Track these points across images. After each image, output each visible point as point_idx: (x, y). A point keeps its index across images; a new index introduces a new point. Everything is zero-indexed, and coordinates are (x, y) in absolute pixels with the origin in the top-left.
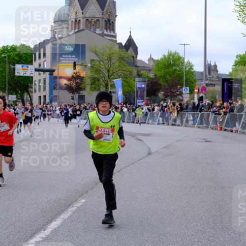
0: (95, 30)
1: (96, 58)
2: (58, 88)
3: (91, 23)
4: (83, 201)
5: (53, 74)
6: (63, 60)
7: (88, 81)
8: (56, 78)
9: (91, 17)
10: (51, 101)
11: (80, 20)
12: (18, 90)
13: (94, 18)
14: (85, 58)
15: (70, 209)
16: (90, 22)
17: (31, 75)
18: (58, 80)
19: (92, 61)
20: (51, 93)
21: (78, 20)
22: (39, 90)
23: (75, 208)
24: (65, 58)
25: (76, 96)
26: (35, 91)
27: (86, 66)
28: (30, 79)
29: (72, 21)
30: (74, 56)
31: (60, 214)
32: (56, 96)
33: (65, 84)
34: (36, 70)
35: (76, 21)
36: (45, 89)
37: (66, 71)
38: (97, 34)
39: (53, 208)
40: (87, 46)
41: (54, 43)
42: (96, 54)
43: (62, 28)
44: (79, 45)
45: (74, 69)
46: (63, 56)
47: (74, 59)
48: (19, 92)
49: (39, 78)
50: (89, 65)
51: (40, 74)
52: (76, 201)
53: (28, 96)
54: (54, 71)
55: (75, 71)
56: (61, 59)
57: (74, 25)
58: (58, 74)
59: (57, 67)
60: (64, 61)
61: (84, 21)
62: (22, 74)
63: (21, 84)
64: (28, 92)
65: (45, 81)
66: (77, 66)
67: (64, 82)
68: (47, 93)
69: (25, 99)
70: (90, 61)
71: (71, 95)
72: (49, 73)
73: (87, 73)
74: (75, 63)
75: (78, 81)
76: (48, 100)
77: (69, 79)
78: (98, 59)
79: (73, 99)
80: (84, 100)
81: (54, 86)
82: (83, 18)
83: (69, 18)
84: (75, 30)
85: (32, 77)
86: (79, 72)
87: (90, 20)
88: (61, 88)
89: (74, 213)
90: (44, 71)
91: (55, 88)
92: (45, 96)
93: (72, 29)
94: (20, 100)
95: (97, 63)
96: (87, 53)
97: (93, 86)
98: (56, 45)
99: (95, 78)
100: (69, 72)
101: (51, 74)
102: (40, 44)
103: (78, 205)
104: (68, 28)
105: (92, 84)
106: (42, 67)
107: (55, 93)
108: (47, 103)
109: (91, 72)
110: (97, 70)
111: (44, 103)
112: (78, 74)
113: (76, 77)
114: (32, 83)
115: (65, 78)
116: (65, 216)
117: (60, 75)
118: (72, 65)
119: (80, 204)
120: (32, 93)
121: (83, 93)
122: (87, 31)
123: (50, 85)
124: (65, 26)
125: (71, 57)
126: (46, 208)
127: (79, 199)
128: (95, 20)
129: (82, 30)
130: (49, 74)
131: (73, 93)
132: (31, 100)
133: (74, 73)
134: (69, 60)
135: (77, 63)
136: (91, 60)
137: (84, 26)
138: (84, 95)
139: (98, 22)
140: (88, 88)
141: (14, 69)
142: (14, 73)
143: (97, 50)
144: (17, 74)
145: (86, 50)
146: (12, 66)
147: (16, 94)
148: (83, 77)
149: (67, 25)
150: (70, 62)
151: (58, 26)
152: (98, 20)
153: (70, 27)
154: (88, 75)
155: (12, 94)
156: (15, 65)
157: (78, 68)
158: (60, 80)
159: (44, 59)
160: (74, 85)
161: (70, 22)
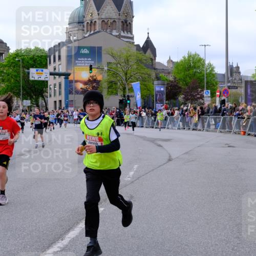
0: (111, 31)
1: (113, 61)
2: (74, 92)
3: (107, 25)
4: (102, 209)
5: (68, 78)
6: (79, 63)
7: (105, 85)
8: (71, 82)
9: (107, 19)
10: (67, 106)
11: (95, 22)
12: (32, 94)
13: (111, 19)
14: (101, 61)
16: (107, 24)
17: (46, 79)
18: (74, 84)
19: (109, 63)
20: (67, 97)
21: (93, 21)
22: (55, 95)
24: (81, 61)
26: (50, 96)
27: (102, 69)
28: (44, 84)
29: (88, 23)
30: (90, 59)
31: (78, 223)
32: (72, 101)
33: (81, 88)
34: (51, 74)
35: (91, 22)
36: (60, 94)
37: (82, 74)
38: (114, 36)
40: (103, 49)
41: (69, 45)
42: (113, 57)
43: (78, 30)
44: (95, 47)
45: (90, 73)
46: (79, 59)
48: (34, 97)
49: (55, 82)
50: (106, 68)
51: (55, 78)
53: (43, 101)
54: (69, 75)
55: (92, 75)
56: (77, 62)
57: (89, 27)
58: (74, 78)
59: (73, 71)
60: (80, 65)
61: (100, 22)
62: (36, 78)
63: (35, 89)
64: (43, 97)
65: (60, 85)
66: (93, 70)
67: (80, 86)
68: (63, 98)
69: (40, 104)
70: (106, 64)
72: (64, 77)
73: (103, 76)
74: (91, 66)
75: (94, 84)
76: (63, 105)
77: (85, 83)
78: (115, 62)
81: (70, 91)
82: (99, 19)
83: (85, 19)
84: (90, 32)
85: (47, 82)
86: (95, 76)
87: (106, 21)
88: (77, 92)
90: (60, 75)
91: (71, 92)
92: (60, 101)
94: (35, 105)
95: (114, 66)
96: (103, 56)
97: (110, 90)
98: (71, 47)
99: (111, 82)
100: (85, 75)
102: (54, 46)
104: (83, 30)
105: (109, 88)
106: (57, 71)
107: (71, 97)
108: (62, 108)
109: (108, 75)
110: (114, 74)
111: (60, 108)
112: (95, 78)
113: (93, 81)
114: (47, 87)
115: (81, 82)
117: (76, 79)
118: (89, 68)
120: (47, 98)
122: (103, 33)
123: (65, 89)
124: (81, 28)
125: (87, 61)
126: (64, 217)
129: (99, 32)
132: (46, 104)
133: (91, 76)
134: (85, 63)
135: (93, 67)
137: (100, 28)
139: (114, 23)
140: (105, 92)
141: (29, 73)
142: (29, 77)
143: (114, 52)
144: (31, 79)
145: (103, 52)
146: (26, 70)
147: (31, 99)
148: (100, 81)
149: (82, 26)
150: (87, 64)
151: (73, 28)
152: (114, 21)
153: (85, 29)
154: (105, 78)
155: (27, 99)
156: (29, 69)
157: (95, 71)
158: (76, 83)
159: (60, 63)
160: (90, 89)
161: (85, 24)
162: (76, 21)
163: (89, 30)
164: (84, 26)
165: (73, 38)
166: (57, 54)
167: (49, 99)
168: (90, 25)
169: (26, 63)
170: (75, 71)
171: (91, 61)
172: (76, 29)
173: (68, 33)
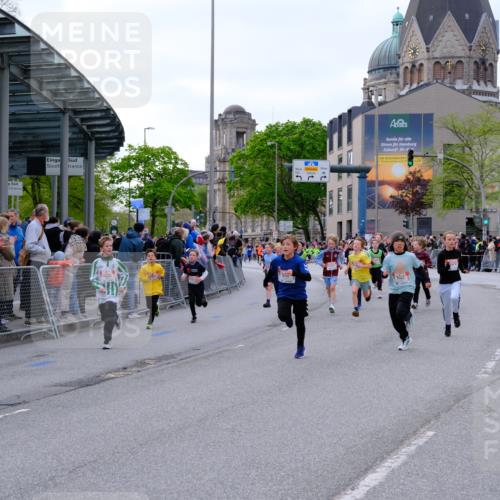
0: (453, 83)
1: (455, 140)
2: (376, 204)
3: (446, 70)
4: (430, 433)
5: (366, 177)
6: (386, 147)
7: (438, 189)
8: (372, 184)
9: (445, 58)
10: (362, 232)
11: (421, 65)
12: (296, 210)
13: (453, 57)
14: (432, 142)
15: (404, 450)
16: (444, 68)
17: (324, 180)
18: (376, 188)
19: (447, 146)
20: (362, 214)
21: (417, 65)
22: (339, 210)
23: (413, 448)
24: (392, 142)
25: (413, 219)
26: (331, 211)
27: (434, 158)
28: (320, 188)
29: (407, 68)
30: (410, 139)
31: (383, 459)
32: (373, 221)
33: (391, 197)
34: (333, 170)
35: (414, 66)
36: (349, 207)
37: (394, 168)
38: (458, 91)
39: (370, 445)
40: (435, 118)
41: (369, 113)
42: (456, 133)
43: (385, 83)
44: (419, 115)
45: (410, 166)
46: (388, 139)
47: (408, 144)
48: (300, 215)
49: (339, 184)
50: (441, 156)
51: (340, 177)
52: (415, 433)
53: (317, 222)
54: (368, 170)
55: (412, 169)
56: (383, 144)
57: (409, 75)
58: (377, 177)
59: (375, 163)
60: (389, 150)
61: (431, 66)
62: (305, 179)
63: (302, 199)
64: (316, 214)
65: (350, 191)
66: (415, 159)
67: (389, 192)
68: (354, 216)
69: (310, 227)
70: (442, 147)
71: (403, 217)
72: (357, 175)
73: (435, 172)
74: (411, 153)
75: (418, 188)
76: (355, 230)
77: (399, 186)
78: (459, 142)
79: (407, 226)
80: (430, 227)
81: (368, 202)
82: (428, 59)
83: (401, 61)
84: (411, 85)
85: (325, 185)
86: (419, 171)
87: (443, 62)
88: (383, 204)
89: (411, 457)
90: (349, 171)
91: (370, 205)
92: (350, 222)
93: (405, 84)
94: (301, 231)
95: (458, 151)
96: (436, 131)
97: (449, 198)
98: (373, 117)
99: (451, 183)
100: (399, 170)
101: (363, 177)
102: (340, 117)
103: (421, 441)
104: (397, 83)
105: (446, 195)
106: (344, 163)
107: (371, 214)
108: (354, 235)
109: (445, 170)
110: (457, 166)
111: (349, 236)
112: (418, 175)
113: (415, 182)
114: (325, 196)
115: (390, 184)
116: (393, 463)
117: (380, 179)
118: (406, 156)
119: (425, 440)
120: (325, 215)
121: (428, 213)
122: (436, 88)
123: (359, 199)
124: (392, 78)
125: (404, 142)
126: (355, 446)
127: (422, 430)
128: (454, 61)
129: (427, 85)
130: (359, 177)
131: (408, 214)
132: (322, 228)
133: (411, 173)
134: (399, 147)
135: (415, 153)
136: (444, 145)
137: (431, 76)
138: (431, 218)
139: (459, 66)
140: (438, 202)
141: (290, 169)
142: (290, 177)
143: (458, 123)
144: (295, 179)
145: (435, 124)
146: (286, 164)
147: (293, 219)
148: (429, 181)
149: (395, 76)
150: (401, 149)
151: (377, 79)
152: (460, 62)
153: (401, 80)
154: (438, 176)
155: (286, 219)
156: (291, 162)
157: (418, 163)
158: (380, 187)
159: (350, 148)
160: (408, 198)
161: (401, 70)
162: (383, 66)
163: (408, 81)
164: (398, 74)
165: (376, 98)
166: (345, 130)
167: (328, 218)
168: (412, 72)
169: (284, 152)
170: (380, 163)
171: (411, 142)
172: (383, 80)
173: (366, 89)
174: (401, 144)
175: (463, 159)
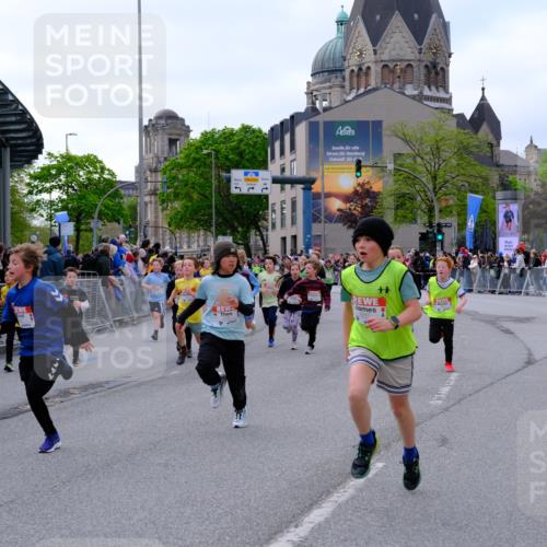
0: (402, 88)
1: (406, 150)
2: (322, 218)
3: (394, 73)
4: (380, 465)
5: (311, 189)
6: (333, 156)
7: (388, 202)
8: (317, 196)
9: (394, 61)
10: (307, 248)
11: (369, 68)
12: (236, 224)
13: (401, 60)
14: (381, 151)
15: (351, 483)
16: (393, 71)
17: (265, 192)
18: (322, 200)
19: (397, 156)
20: (307, 230)
21: (364, 68)
22: (283, 225)
23: (362, 481)
24: (338, 151)
26: (274, 226)
27: (383, 168)
28: (262, 200)
29: (352, 71)
30: (357, 148)
31: (329, 493)
32: (319, 236)
33: (339, 210)
34: (275, 181)
35: (360, 69)
36: (294, 222)
37: (341, 179)
38: (409, 96)
39: (315, 478)
40: (384, 125)
41: (312, 120)
42: (407, 141)
43: (330, 87)
44: (368, 122)
45: (358, 177)
46: (334, 148)
47: (356, 153)
48: (240, 229)
49: (282, 196)
50: (391, 166)
51: (282, 189)
53: (259, 238)
54: (313, 181)
55: (361, 180)
56: (329, 154)
57: (355, 79)
58: (323, 189)
59: (321, 174)
60: (335, 159)
61: (379, 70)
62: (245, 191)
63: (242, 213)
64: (258, 228)
65: (294, 203)
66: (363, 170)
67: (336, 205)
68: (299, 230)
69: (252, 243)
70: (392, 157)
72: (302, 186)
73: (385, 183)
74: (359, 163)
75: (367, 200)
76: (301, 246)
77: (347, 199)
78: (411, 151)
81: (314, 215)
82: (376, 62)
83: (346, 64)
84: (358, 89)
85: (266, 197)
86: (368, 182)
87: (391, 65)
88: (330, 218)
89: (359, 490)
90: (293, 182)
91: (316, 219)
92: (294, 237)
93: (352, 89)
95: (409, 161)
96: (385, 139)
97: (400, 212)
98: (317, 123)
99: (403, 195)
100: (346, 181)
101: (307, 189)
102: (282, 123)
104: (343, 87)
105: (397, 208)
106: (287, 174)
107: (317, 229)
108: (299, 252)
109: (396, 181)
110: (409, 177)
111: (294, 252)
112: (367, 187)
113: (363, 194)
114: (267, 209)
115: (337, 196)
116: (340, 497)
117: (326, 190)
118: (354, 166)
119: (374, 472)
120: (267, 230)
122: (385, 92)
123: (304, 213)
124: (338, 81)
125: (350, 151)
126: (300, 479)
128: (404, 65)
129: (375, 90)
130: (304, 189)
132: (265, 245)
133: (359, 184)
134: (346, 156)
135: (362, 164)
136: (395, 155)
137: (379, 80)
139: (409, 70)
140: (389, 216)
141: (229, 180)
142: (229, 188)
143: (409, 132)
144: (234, 191)
145: (384, 132)
146: (224, 174)
147: (232, 234)
148: (378, 194)
149: (340, 79)
150: (349, 159)
151: (321, 83)
152: (409, 65)
153: (347, 84)
154: (389, 188)
155: (224, 234)
156: (229, 172)
157: (366, 174)
158: (327, 200)
159: (293, 157)
160: (357, 211)
161: (347, 73)
162: (327, 69)
163: (355, 86)
164: (344, 78)
165: (321, 104)
166: (287, 137)
167: (270, 233)
168: (358, 76)
169: (223, 161)
170: (325, 174)
171: (359, 151)
172: (328, 84)
173: (309, 93)
174: (348, 154)
175: (414, 170)
